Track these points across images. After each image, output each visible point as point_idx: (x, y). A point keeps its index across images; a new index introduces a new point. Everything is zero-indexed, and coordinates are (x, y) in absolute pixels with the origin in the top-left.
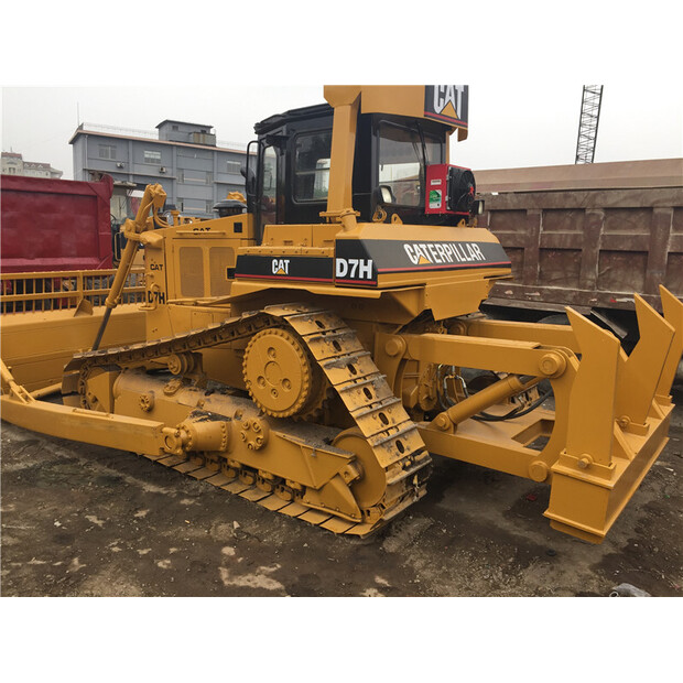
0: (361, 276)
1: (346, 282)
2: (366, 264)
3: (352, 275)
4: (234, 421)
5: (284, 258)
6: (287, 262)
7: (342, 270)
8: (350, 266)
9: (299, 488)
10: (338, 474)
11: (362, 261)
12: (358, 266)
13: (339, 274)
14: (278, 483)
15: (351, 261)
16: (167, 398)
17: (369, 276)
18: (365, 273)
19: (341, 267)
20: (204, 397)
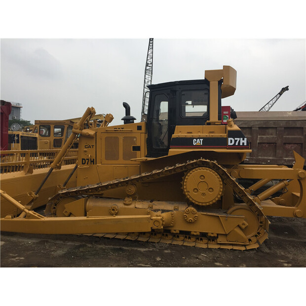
0: (241, 144)
1: (234, 147)
2: (243, 140)
3: (237, 144)
4: (175, 212)
5: (200, 138)
6: (201, 140)
7: (231, 142)
8: (235, 141)
9: (216, 235)
10: (238, 226)
11: (241, 139)
12: (240, 141)
13: (229, 144)
14: (204, 235)
15: (236, 139)
16: (126, 207)
17: (245, 144)
18: (243, 143)
19: (231, 141)
20: (150, 203)
